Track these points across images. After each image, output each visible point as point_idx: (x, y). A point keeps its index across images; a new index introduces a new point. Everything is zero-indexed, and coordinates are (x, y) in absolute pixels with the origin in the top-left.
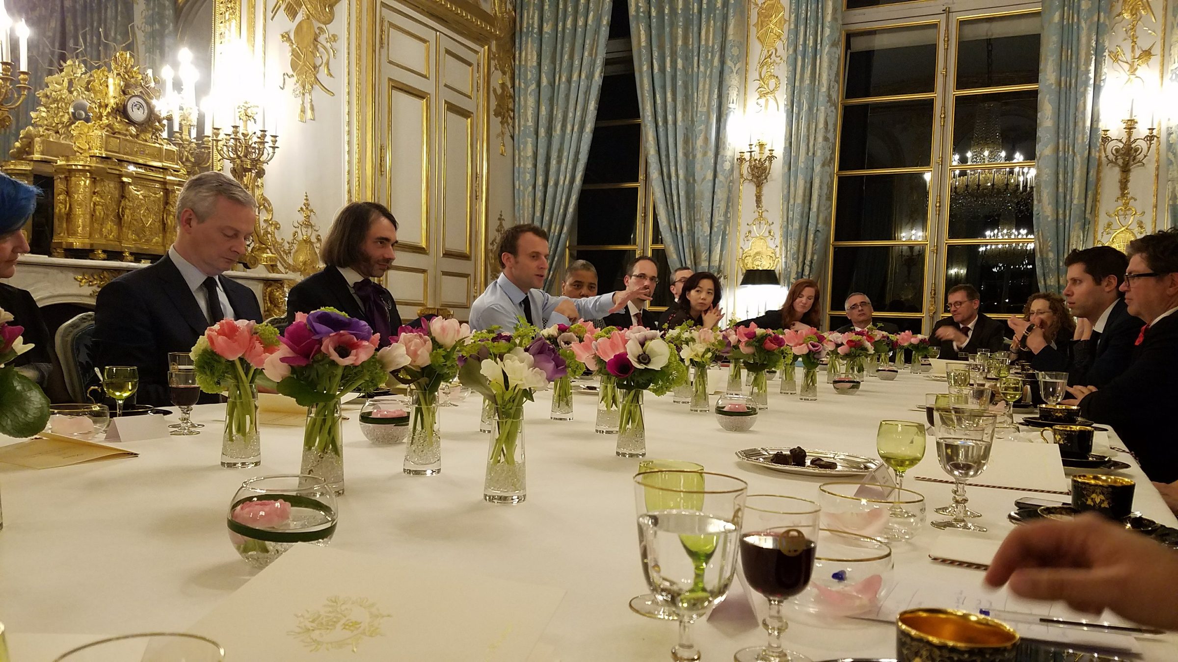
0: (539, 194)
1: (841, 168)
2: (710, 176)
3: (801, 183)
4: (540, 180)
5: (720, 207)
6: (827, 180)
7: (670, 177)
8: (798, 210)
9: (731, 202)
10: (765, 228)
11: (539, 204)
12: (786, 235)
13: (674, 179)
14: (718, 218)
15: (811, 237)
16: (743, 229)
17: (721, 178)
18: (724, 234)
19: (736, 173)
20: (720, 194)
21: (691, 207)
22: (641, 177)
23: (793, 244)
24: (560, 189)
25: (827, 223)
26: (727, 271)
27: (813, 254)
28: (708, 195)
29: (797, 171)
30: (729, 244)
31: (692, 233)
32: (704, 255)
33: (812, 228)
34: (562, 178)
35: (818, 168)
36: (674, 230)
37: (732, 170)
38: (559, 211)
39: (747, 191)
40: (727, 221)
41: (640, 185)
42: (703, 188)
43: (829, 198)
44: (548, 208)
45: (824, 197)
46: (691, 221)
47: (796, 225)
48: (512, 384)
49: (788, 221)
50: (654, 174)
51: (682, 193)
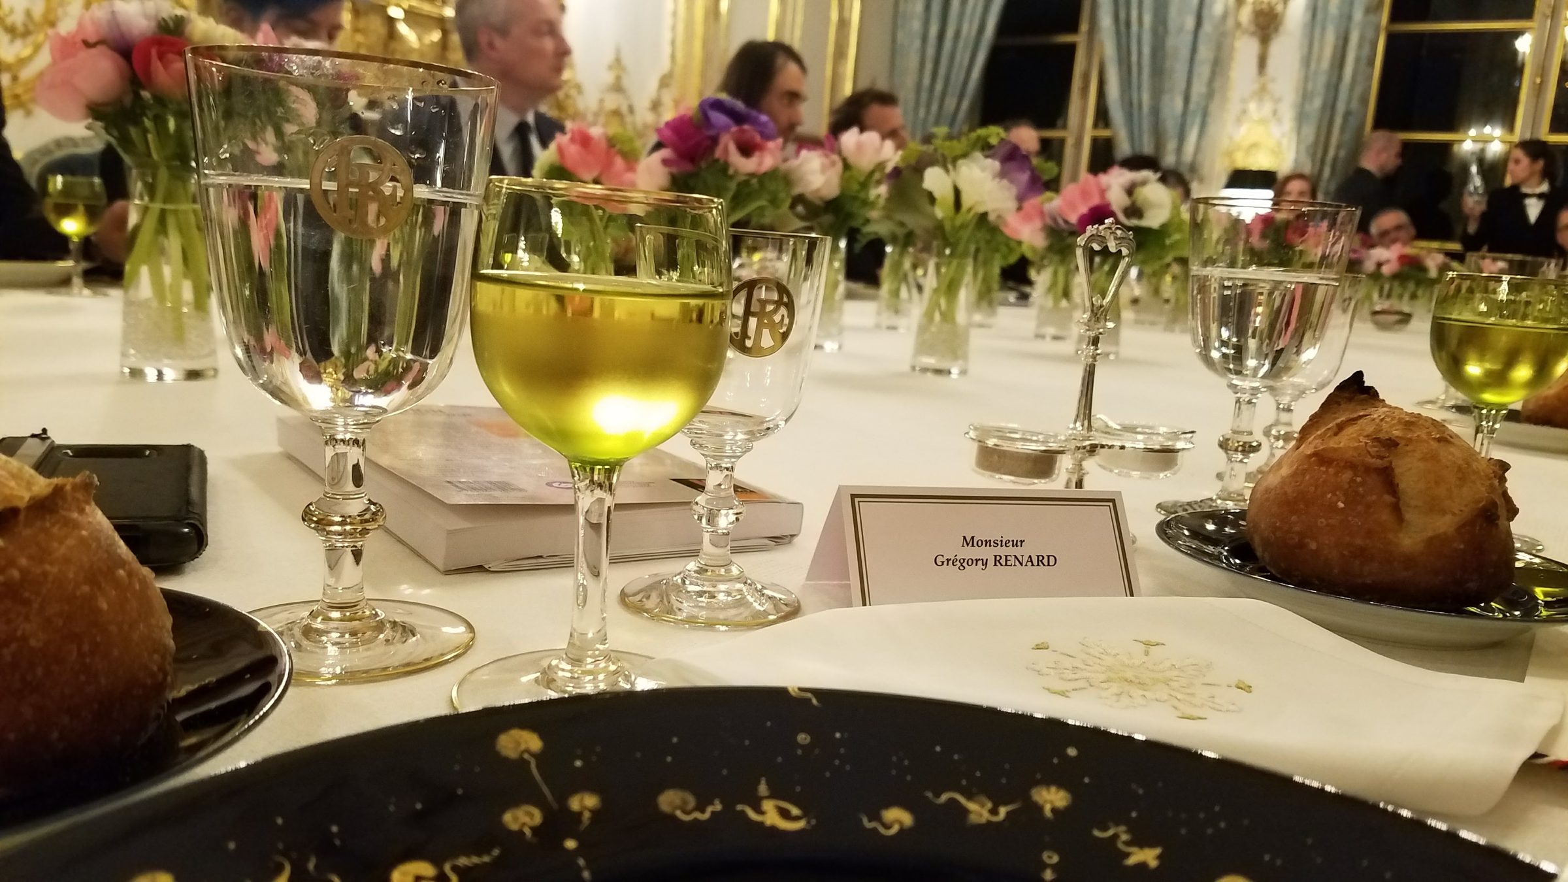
0: (931, 51)
1: (1395, 17)
2: (1190, 23)
3: (1330, 38)
4: (934, 30)
5: (1203, 71)
6: (1370, 34)
7: (1128, 24)
8: (1322, 80)
9: (1219, 66)
10: (1268, 107)
11: (929, 66)
12: (1301, 117)
13: (1134, 28)
14: (1199, 88)
15: (1338, 121)
16: (1233, 107)
17: (1207, 27)
18: (1205, 114)
19: (1230, 23)
20: (1205, 52)
21: (1159, 71)
22: (1084, 27)
23: (1309, 132)
24: (961, 44)
25: (1364, 101)
26: (1205, 170)
27: (1339, 147)
28: (1185, 52)
29: (1324, 20)
30: (1212, 129)
31: (1156, 111)
32: (1171, 146)
33: (1341, 108)
34: (965, 27)
35: (1358, 15)
36: (1129, 106)
37: (1225, 16)
38: (957, 77)
39: (1246, 49)
40: (1210, 94)
41: (1080, 39)
42: (1178, 42)
43: (1371, 63)
44: (942, 71)
45: (1364, 61)
46: (1157, 93)
47: (1317, 103)
48: (966, 201)
49: (1305, 96)
50: (1106, 21)
51: (1146, 50)
